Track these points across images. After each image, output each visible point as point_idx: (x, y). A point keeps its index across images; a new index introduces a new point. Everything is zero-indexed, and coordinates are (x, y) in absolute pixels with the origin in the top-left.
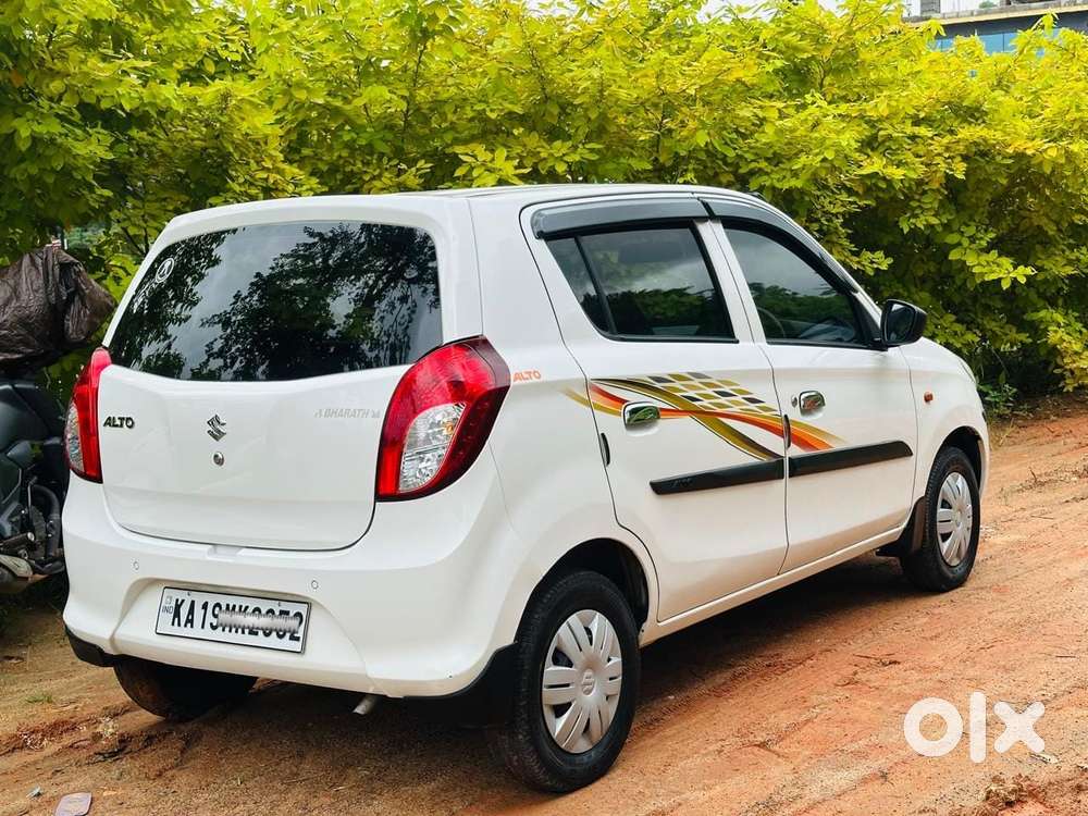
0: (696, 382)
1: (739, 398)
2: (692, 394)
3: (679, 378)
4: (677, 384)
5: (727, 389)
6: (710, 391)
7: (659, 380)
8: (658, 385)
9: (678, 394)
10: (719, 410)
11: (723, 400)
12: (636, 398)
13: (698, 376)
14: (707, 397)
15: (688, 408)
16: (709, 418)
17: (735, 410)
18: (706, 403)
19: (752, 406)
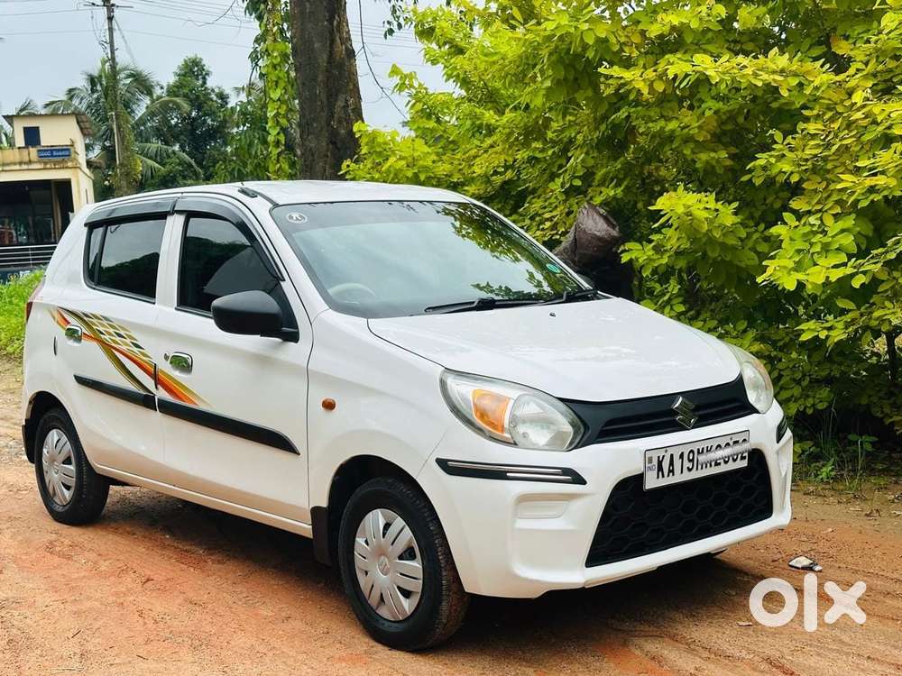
0: (105, 322)
1: (128, 341)
2: (101, 329)
3: (96, 317)
4: (95, 321)
5: (122, 333)
6: (111, 331)
7: (87, 316)
8: (85, 318)
9: (95, 327)
10: (113, 345)
11: (118, 339)
12: (75, 323)
13: (106, 318)
14: (110, 334)
15: (97, 337)
16: (108, 348)
17: (124, 348)
18: (107, 337)
19: (135, 349)
